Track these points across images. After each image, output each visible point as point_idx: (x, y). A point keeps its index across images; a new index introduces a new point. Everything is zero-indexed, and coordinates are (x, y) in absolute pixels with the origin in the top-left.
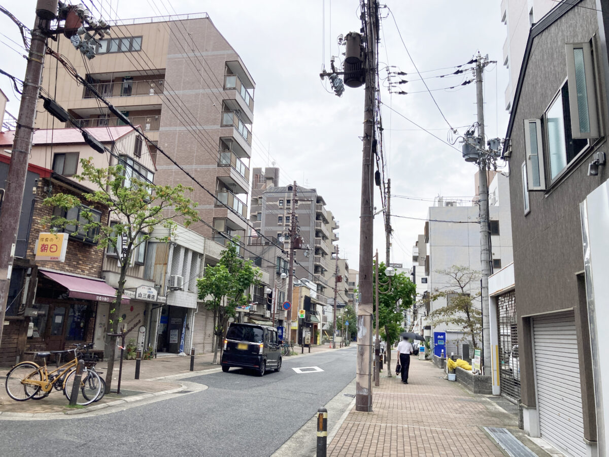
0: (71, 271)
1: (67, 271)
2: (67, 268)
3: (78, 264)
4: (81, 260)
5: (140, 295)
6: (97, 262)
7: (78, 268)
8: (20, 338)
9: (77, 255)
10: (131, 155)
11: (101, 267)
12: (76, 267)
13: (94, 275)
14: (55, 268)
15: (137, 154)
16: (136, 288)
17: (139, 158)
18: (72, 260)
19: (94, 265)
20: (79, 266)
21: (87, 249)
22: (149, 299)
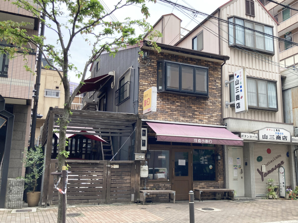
0: (187, 121)
1: (183, 121)
2: (181, 119)
3: (194, 114)
4: (196, 111)
5: (265, 137)
6: (216, 112)
7: (195, 118)
8: (133, 179)
9: (191, 107)
10: (243, 16)
11: (222, 115)
12: (192, 118)
13: (216, 123)
14: (168, 120)
15: (250, 14)
16: (258, 131)
17: (254, 17)
18: (186, 112)
19: (213, 115)
20: (195, 116)
21: (202, 101)
22: (279, 140)
